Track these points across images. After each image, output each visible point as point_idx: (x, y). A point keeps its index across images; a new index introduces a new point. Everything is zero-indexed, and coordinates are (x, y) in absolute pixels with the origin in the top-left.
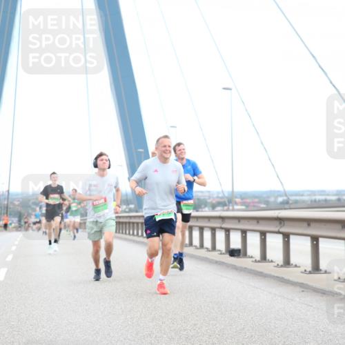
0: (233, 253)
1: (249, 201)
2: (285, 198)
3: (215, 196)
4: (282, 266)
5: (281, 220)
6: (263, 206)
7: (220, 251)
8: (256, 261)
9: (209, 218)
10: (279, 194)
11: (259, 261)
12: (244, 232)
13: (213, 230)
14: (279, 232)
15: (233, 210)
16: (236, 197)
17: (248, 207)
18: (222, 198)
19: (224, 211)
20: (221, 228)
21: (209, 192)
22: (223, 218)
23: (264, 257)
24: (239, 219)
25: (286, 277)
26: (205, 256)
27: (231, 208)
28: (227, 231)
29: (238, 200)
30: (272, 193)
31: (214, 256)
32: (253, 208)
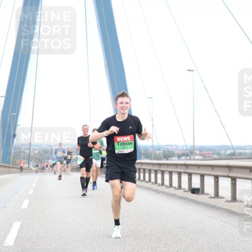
0: (194, 191)
1: (205, 152)
2: (232, 151)
3: (181, 149)
4: (230, 201)
5: (230, 168)
6: (216, 156)
7: (184, 189)
8: (211, 197)
9: (176, 165)
10: (228, 148)
11: (213, 198)
12: (202, 176)
13: (180, 174)
14: (228, 177)
15: (194, 159)
16: (196, 150)
17: (205, 157)
18: (185, 150)
19: (187, 160)
20: (185, 173)
21: (176, 146)
22: (187, 166)
23: (217, 195)
24: (199, 166)
25: (233, 210)
26: (173, 193)
27: (192, 157)
28: (190, 175)
29: (197, 152)
30: (222, 147)
31: (180, 193)
32: (208, 158)
